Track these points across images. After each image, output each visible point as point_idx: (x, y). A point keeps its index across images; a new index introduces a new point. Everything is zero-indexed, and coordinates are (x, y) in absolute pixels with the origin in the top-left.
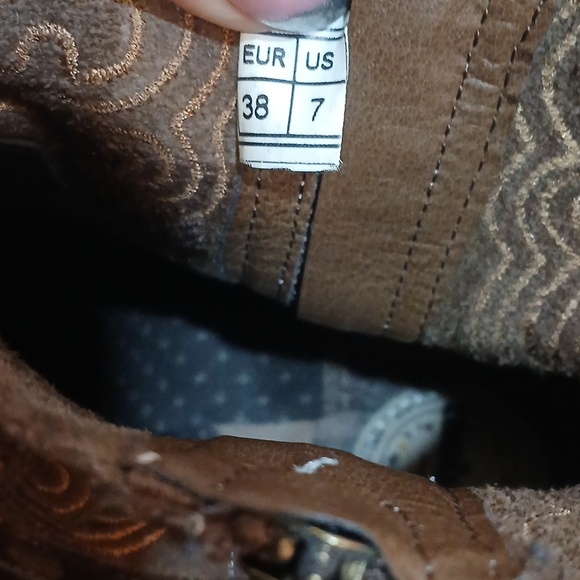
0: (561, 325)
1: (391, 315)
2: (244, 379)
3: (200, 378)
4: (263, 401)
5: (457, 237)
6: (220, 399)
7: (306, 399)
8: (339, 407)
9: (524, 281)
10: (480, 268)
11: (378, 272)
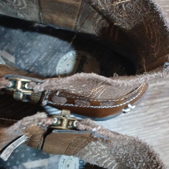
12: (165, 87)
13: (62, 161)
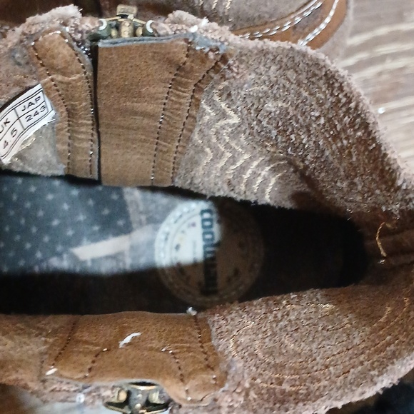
0: (245, 181)
1: (153, 172)
2: (81, 218)
3: (56, 223)
4: (96, 228)
5: (181, 142)
6: (70, 233)
7: (121, 223)
8: (141, 224)
9: (222, 164)
10: (196, 158)
11: (141, 151)
12: (408, 72)
13: (163, 237)
